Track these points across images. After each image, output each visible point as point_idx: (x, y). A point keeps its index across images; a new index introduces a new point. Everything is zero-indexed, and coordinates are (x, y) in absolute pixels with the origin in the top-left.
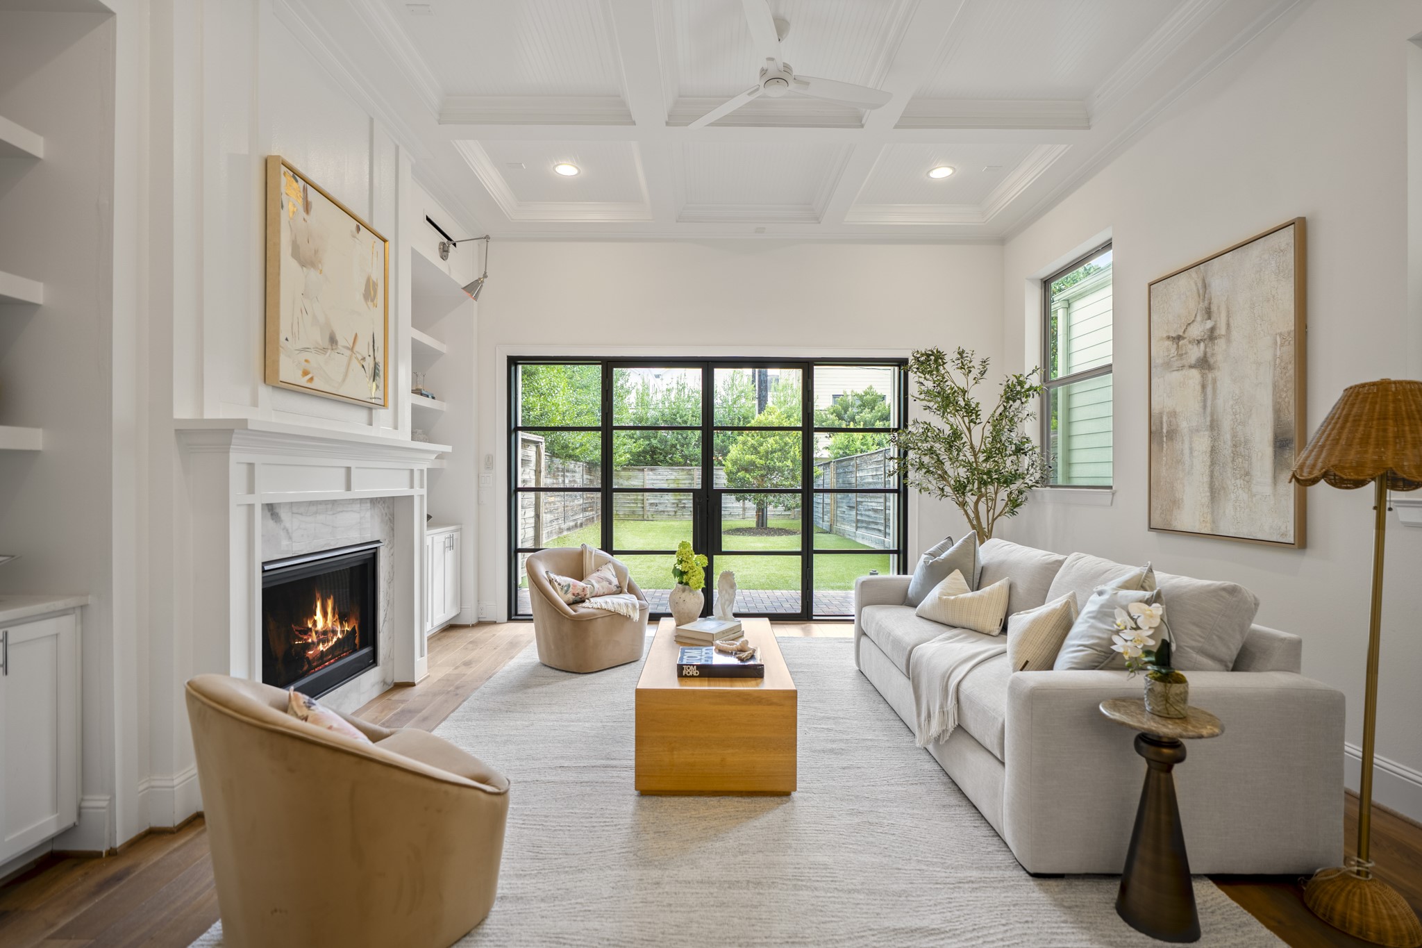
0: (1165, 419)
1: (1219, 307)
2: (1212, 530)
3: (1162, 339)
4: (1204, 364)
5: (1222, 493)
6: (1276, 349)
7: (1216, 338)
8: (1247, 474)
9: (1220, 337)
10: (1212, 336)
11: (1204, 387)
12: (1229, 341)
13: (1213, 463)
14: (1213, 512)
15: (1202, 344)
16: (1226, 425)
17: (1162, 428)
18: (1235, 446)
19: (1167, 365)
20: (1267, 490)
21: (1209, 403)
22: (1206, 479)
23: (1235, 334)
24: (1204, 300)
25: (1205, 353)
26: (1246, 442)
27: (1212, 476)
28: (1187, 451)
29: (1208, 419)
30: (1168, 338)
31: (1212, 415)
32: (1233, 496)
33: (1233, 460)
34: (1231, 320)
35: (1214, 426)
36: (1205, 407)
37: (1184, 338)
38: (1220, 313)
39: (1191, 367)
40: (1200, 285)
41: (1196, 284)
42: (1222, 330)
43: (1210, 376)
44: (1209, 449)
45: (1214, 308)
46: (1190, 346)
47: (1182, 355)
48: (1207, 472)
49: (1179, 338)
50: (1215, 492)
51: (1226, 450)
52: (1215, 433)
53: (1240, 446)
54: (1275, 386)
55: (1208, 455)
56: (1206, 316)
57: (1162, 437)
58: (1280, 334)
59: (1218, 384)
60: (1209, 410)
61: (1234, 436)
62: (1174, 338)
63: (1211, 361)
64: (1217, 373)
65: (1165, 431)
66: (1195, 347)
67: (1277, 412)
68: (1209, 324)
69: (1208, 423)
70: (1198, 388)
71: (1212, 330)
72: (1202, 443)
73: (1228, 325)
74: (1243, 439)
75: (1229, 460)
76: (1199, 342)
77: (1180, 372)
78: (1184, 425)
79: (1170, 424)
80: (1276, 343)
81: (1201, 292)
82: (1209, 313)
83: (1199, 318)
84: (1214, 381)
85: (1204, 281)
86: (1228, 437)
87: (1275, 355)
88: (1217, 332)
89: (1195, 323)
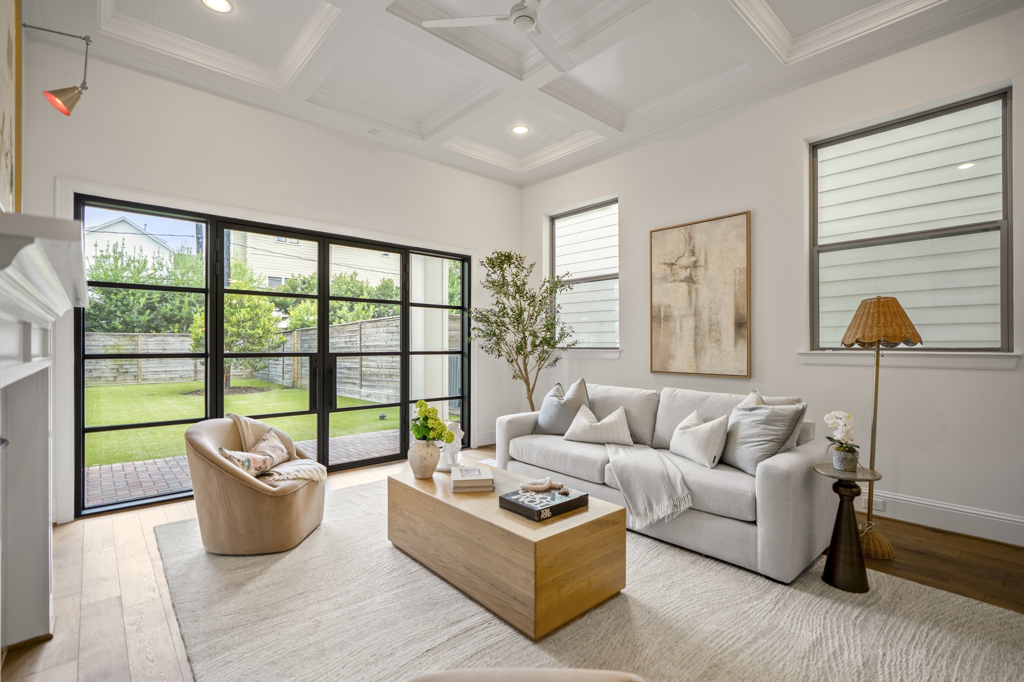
0: (662, 309)
1: (700, 250)
2: (696, 371)
3: (660, 264)
4: (690, 280)
5: (702, 350)
6: (736, 276)
7: (698, 267)
8: (719, 340)
9: (700, 266)
10: (695, 265)
11: (690, 293)
12: (706, 269)
13: (696, 335)
14: (696, 362)
15: (688, 269)
16: (705, 314)
17: (660, 314)
18: (711, 325)
19: (664, 279)
20: (732, 349)
21: (693, 302)
22: (692, 343)
23: (710, 266)
24: (690, 245)
25: (691, 275)
26: (718, 323)
27: (695, 341)
28: (678, 328)
29: (693, 310)
30: (665, 263)
31: (695, 308)
32: (709, 352)
33: (710, 333)
34: (708, 258)
35: (697, 314)
36: (690, 304)
37: (676, 265)
38: (700, 254)
39: (681, 281)
40: (687, 236)
41: (684, 236)
42: (702, 262)
43: (694, 287)
44: (694, 327)
45: (696, 250)
46: (680, 270)
47: (674, 274)
48: (692, 339)
49: (672, 264)
50: (697, 350)
51: (705, 327)
52: (698, 318)
53: (714, 326)
54: (735, 295)
55: (693, 330)
56: (691, 254)
57: (661, 319)
58: (739, 269)
59: (700, 292)
60: (693, 305)
61: (710, 320)
62: (668, 264)
63: (695, 279)
64: (698, 286)
65: (662, 316)
66: (684, 270)
67: (737, 309)
68: (693, 259)
69: (693, 313)
70: (686, 293)
71: (695, 262)
72: (689, 324)
73: (706, 261)
74: (715, 322)
75: (707, 333)
76: (686, 268)
77: (673, 284)
78: (676, 313)
79: (666, 312)
80: (736, 273)
81: (688, 240)
82: (693, 253)
83: (686, 255)
84: (697, 290)
85: (689, 235)
86: (706, 320)
87: (735, 279)
88: (699, 264)
89: (684, 257)
